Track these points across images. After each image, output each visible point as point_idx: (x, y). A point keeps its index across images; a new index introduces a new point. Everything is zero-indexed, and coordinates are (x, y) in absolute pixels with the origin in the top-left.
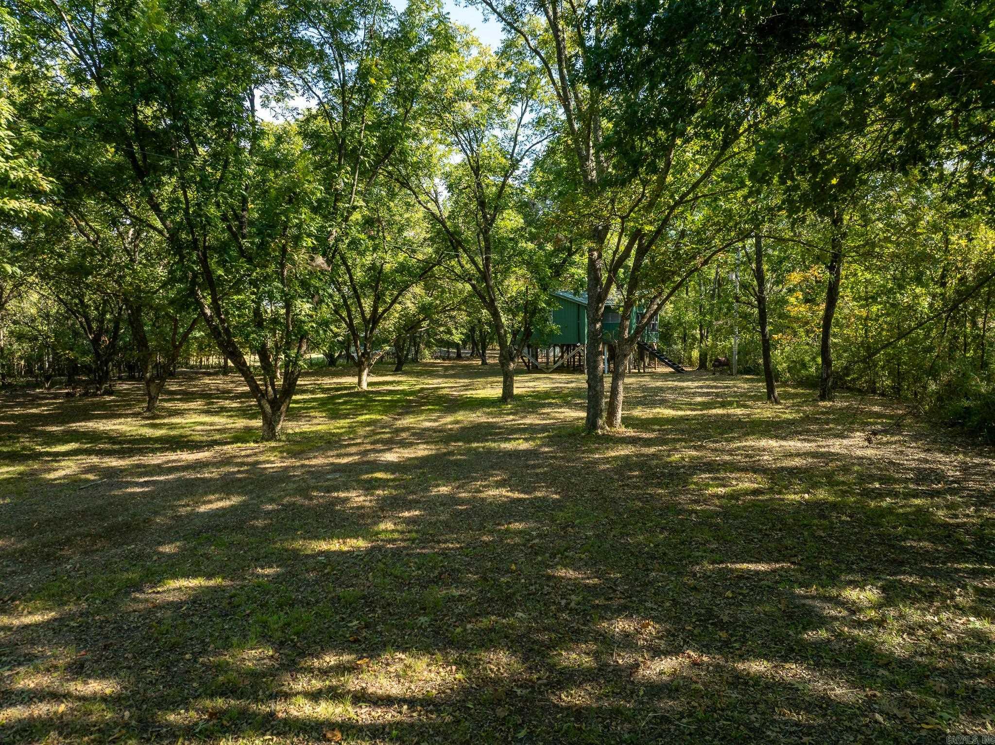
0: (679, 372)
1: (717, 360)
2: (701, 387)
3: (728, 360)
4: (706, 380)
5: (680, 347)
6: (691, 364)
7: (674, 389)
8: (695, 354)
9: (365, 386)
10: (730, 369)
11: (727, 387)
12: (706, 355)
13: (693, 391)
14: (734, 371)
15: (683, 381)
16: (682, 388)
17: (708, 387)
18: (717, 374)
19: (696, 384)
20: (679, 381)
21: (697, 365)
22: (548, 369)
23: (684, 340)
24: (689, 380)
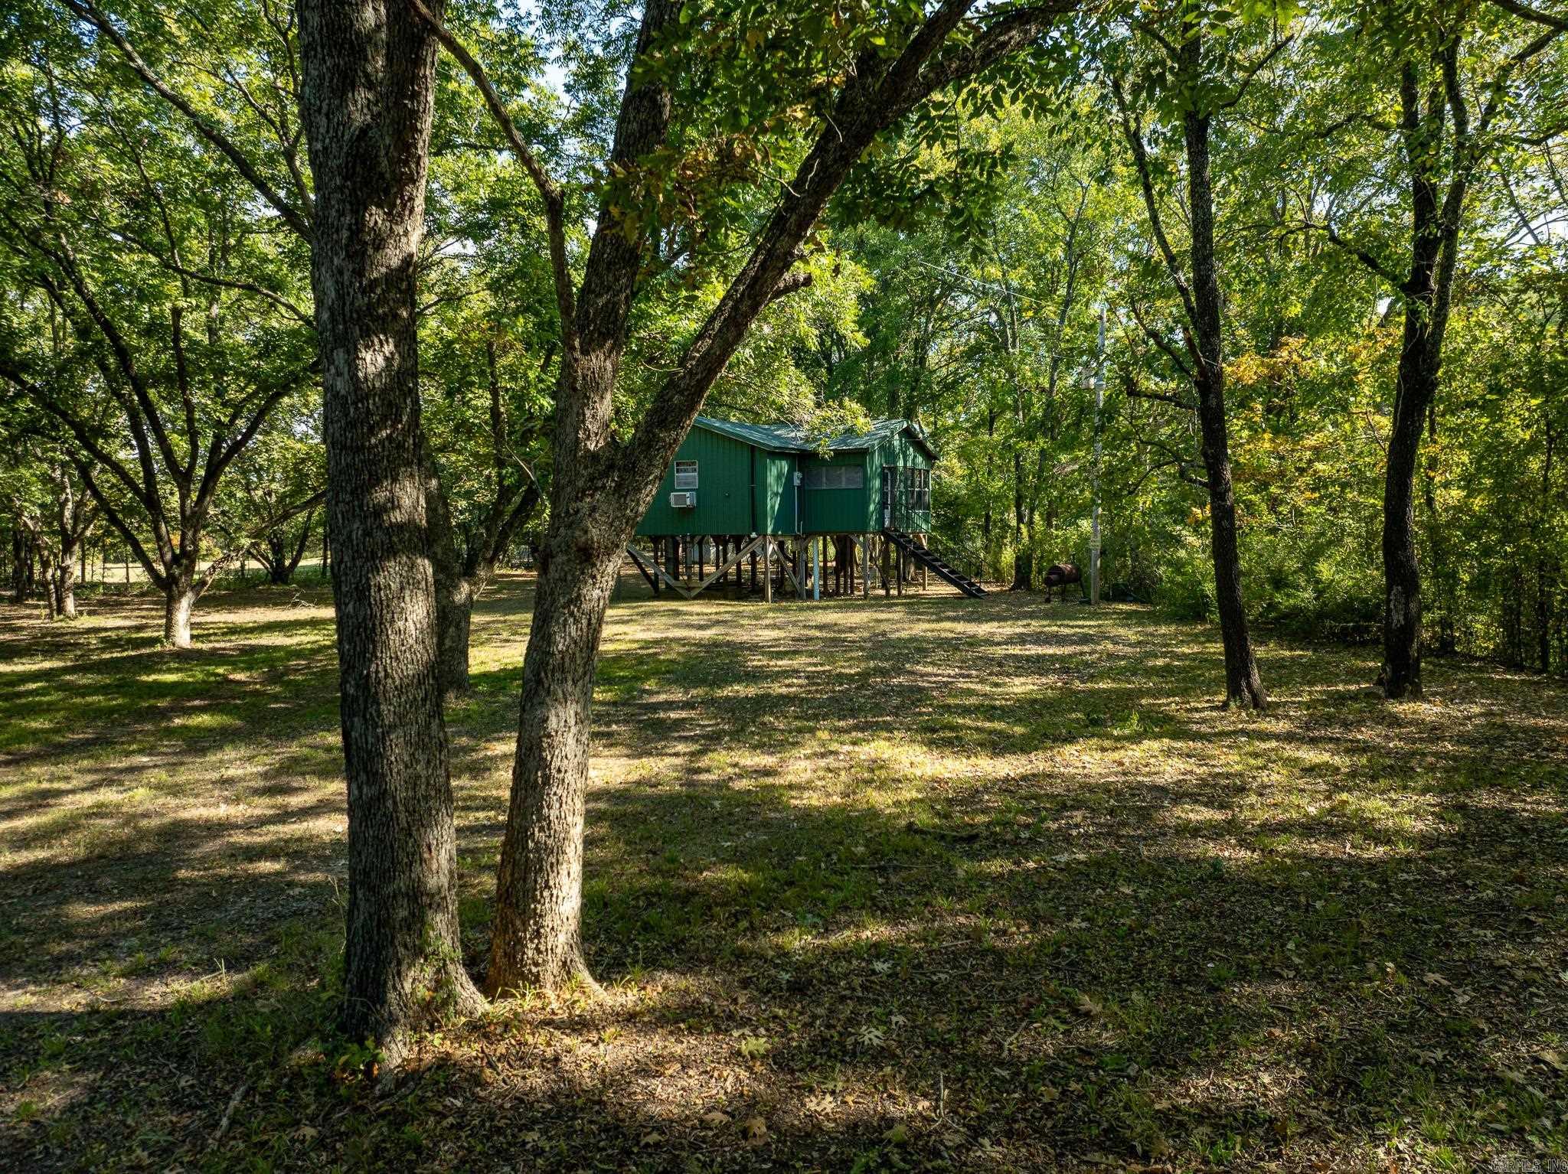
0: (971, 595)
1: (1055, 570)
2: (1022, 639)
3: (1078, 569)
4: (1031, 616)
5: (979, 544)
6: (999, 578)
7: (951, 645)
8: (1008, 556)
9: (183, 638)
10: (1085, 589)
11: (1085, 639)
12: (1029, 558)
13: (1000, 651)
14: (1093, 595)
15: (979, 620)
16: (973, 642)
17: (1039, 639)
18: (1056, 602)
19: (1008, 629)
20: (969, 619)
21: (1011, 577)
22: (689, 589)
23: (986, 530)
24: (991, 618)
